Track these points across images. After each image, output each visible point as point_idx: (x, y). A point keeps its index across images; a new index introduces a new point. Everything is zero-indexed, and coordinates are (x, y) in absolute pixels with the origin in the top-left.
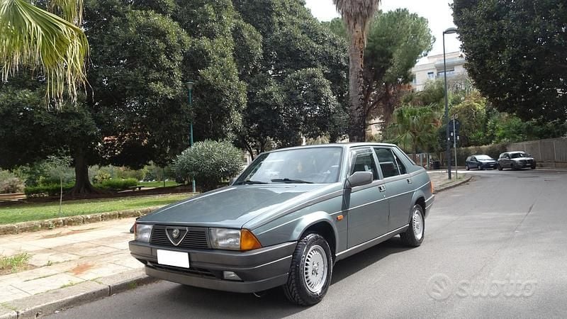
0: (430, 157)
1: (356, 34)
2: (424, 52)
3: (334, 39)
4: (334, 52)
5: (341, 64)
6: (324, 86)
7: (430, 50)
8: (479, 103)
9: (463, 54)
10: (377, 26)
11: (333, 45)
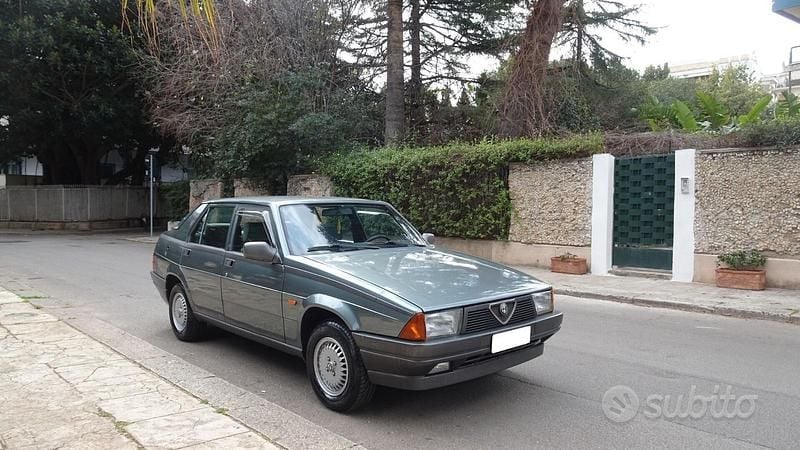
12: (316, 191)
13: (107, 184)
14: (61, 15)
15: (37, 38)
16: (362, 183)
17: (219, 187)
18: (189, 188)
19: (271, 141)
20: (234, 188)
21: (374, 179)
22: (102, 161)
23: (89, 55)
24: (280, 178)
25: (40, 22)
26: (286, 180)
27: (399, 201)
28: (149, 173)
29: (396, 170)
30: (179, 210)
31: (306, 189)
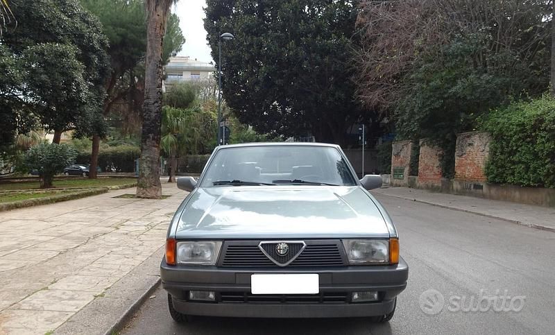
0: (165, 163)
1: (157, 18)
2: (174, 52)
3: (85, 15)
4: (86, 31)
5: (93, 46)
6: (76, 69)
7: (179, 50)
8: (214, 112)
9: (213, 62)
10: (131, 11)
11: (84, 21)
12: (478, 146)
13: (352, 148)
14: (310, 35)
15: (297, 54)
16: (511, 136)
17: (410, 147)
18: (392, 148)
19: (437, 105)
20: (419, 147)
21: (522, 131)
22: (348, 132)
23: (326, 59)
24: (448, 136)
25: (298, 44)
26: (455, 138)
27: (545, 152)
28: (362, 138)
29: (542, 121)
30: (385, 165)
31: (470, 145)
